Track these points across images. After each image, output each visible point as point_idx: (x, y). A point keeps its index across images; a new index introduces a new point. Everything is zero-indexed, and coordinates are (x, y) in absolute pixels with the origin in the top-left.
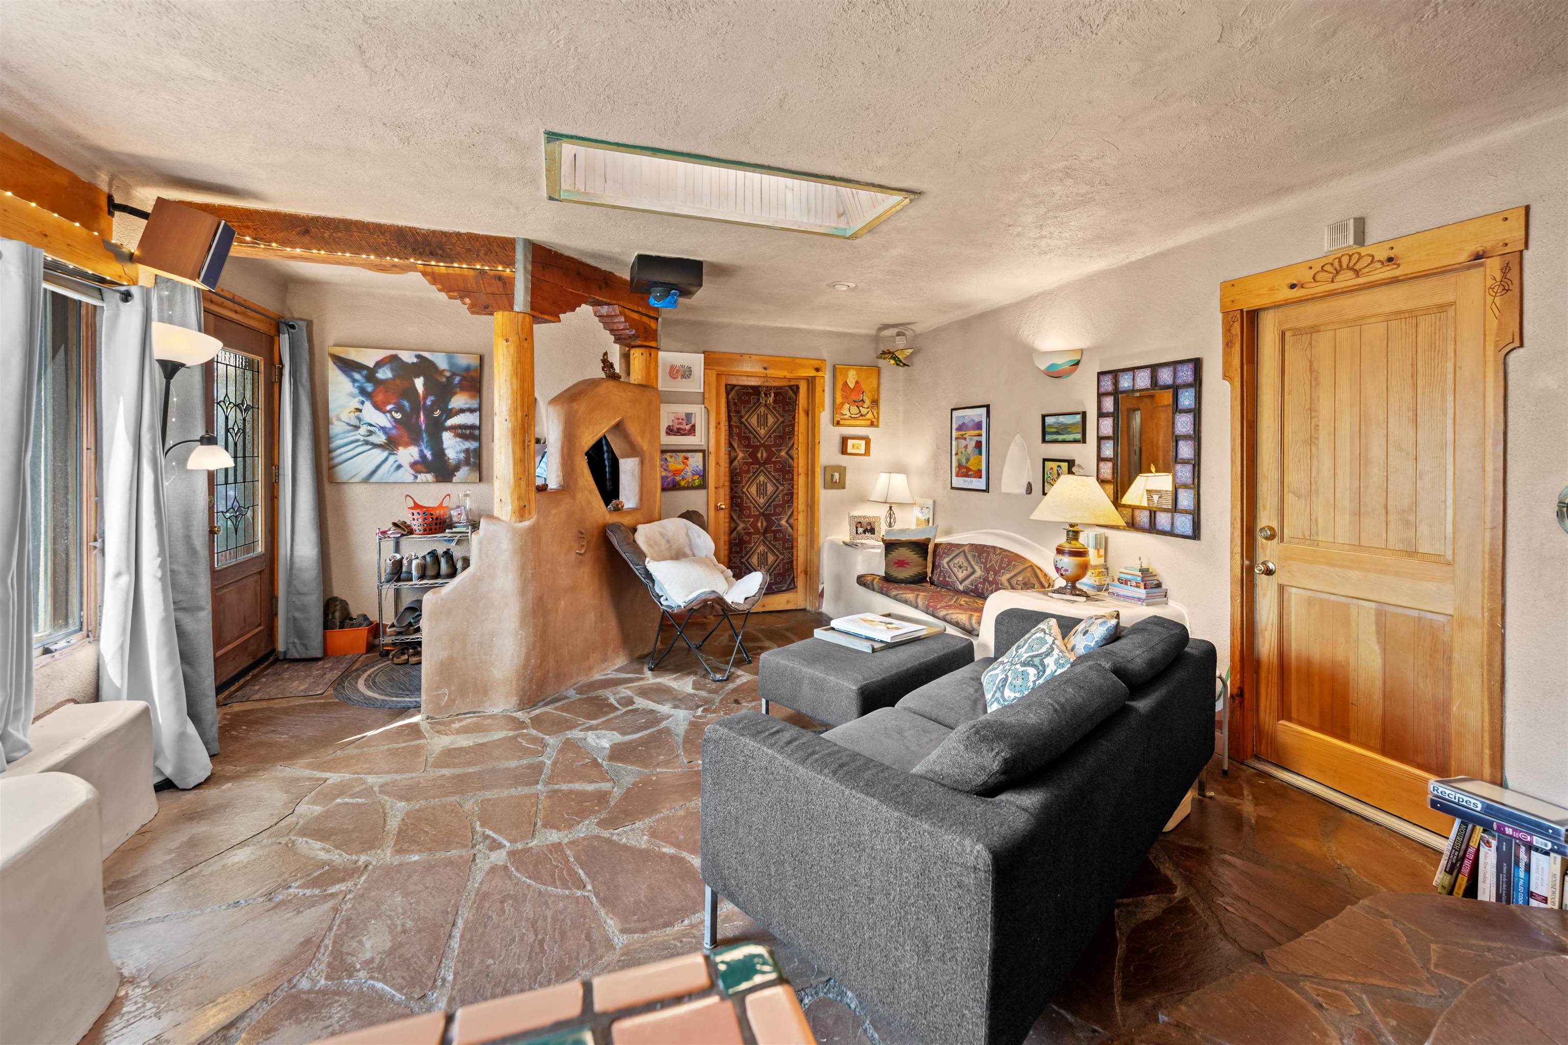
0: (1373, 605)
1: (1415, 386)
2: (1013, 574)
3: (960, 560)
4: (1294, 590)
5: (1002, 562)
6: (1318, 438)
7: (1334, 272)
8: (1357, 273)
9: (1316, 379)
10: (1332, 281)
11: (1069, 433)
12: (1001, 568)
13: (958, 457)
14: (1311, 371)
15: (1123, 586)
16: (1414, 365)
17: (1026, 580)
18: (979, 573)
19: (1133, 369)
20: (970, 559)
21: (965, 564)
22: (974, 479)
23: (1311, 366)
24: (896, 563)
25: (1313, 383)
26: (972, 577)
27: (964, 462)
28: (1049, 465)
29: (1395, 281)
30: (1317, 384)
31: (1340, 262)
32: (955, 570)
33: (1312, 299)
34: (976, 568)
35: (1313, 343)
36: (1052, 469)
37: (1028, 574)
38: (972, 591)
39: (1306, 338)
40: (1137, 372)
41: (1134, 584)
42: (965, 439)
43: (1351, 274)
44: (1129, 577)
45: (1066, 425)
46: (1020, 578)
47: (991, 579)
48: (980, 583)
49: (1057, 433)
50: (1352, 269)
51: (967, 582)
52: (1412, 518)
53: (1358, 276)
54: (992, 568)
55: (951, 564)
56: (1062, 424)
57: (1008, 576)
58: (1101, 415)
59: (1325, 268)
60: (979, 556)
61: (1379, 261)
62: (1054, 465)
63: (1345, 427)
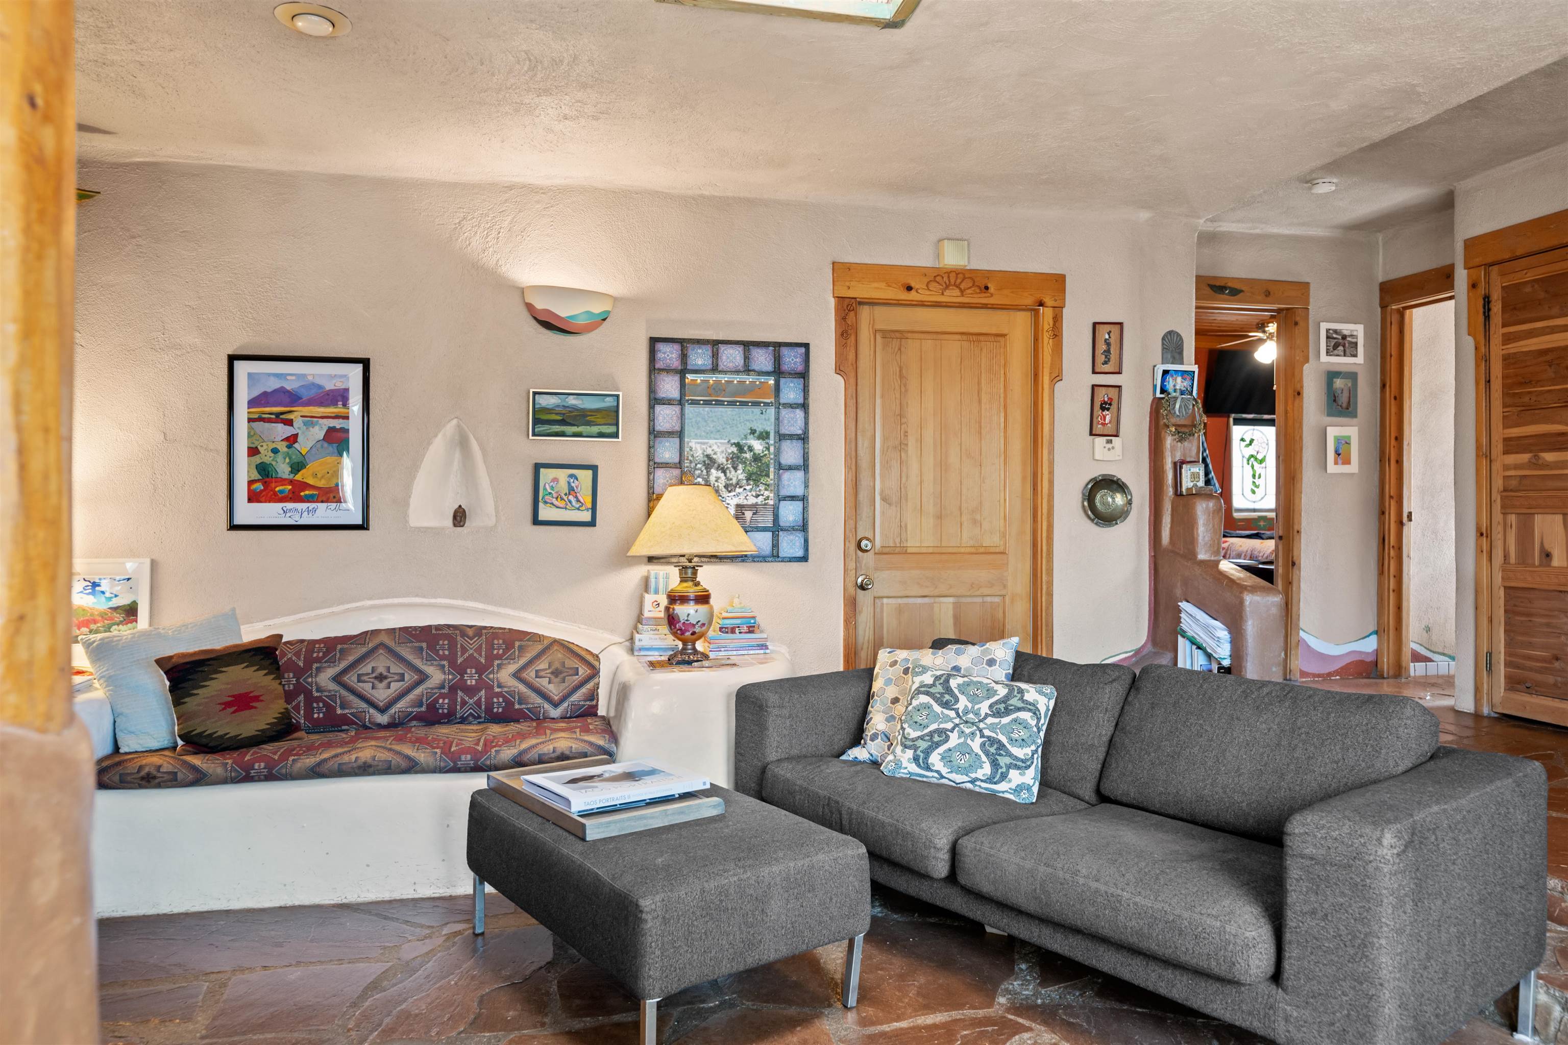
0: (951, 600)
1: (980, 401)
2: (522, 661)
3: (381, 663)
4: (885, 600)
5: (491, 646)
6: (907, 445)
7: (944, 286)
8: (962, 291)
9: (905, 386)
10: (943, 294)
11: (589, 423)
12: (491, 658)
13: (257, 459)
14: (901, 377)
15: (730, 636)
16: (979, 383)
17: (557, 665)
18: (436, 676)
19: (716, 343)
20: (410, 657)
21: (396, 668)
22: (322, 506)
23: (901, 371)
24: (227, 705)
25: (903, 390)
26: (418, 691)
27: (283, 469)
28: (546, 475)
29: (985, 306)
30: (906, 391)
31: (949, 277)
32: (365, 688)
33: (922, 304)
34: (429, 670)
35: (903, 349)
36: (555, 480)
37: (558, 655)
38: (418, 717)
39: (896, 343)
40: (722, 348)
41: (745, 629)
42: (289, 423)
43: (957, 292)
44: (738, 621)
45: (584, 410)
46: (542, 665)
47: (471, 682)
48: (443, 696)
49: (563, 422)
50: (958, 287)
51: (401, 705)
52: (978, 517)
53: (963, 296)
54: (471, 662)
55: (351, 679)
56: (574, 409)
57: (512, 668)
58: (654, 401)
59: (938, 279)
60: (432, 647)
61: (979, 287)
62: (562, 474)
63: (929, 434)
